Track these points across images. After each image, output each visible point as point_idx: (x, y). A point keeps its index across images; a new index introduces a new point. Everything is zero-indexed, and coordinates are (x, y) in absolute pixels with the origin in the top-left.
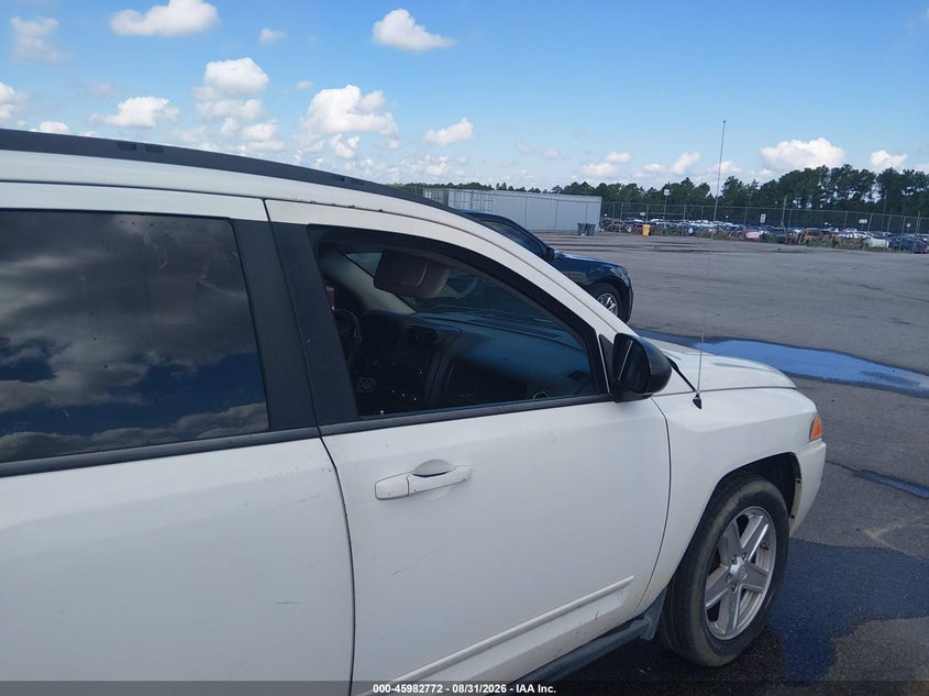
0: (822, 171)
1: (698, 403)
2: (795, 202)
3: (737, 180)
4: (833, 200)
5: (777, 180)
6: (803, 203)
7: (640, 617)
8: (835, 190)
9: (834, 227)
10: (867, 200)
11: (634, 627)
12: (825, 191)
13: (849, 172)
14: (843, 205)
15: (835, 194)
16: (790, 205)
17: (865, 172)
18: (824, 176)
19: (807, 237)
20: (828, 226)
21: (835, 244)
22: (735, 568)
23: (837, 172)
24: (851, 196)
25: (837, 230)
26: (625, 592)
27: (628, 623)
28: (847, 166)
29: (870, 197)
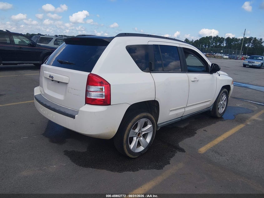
0: (211, 37)
1: (219, 75)
2: (203, 46)
3: (188, 39)
4: (213, 45)
5: (199, 40)
6: (205, 46)
7: (210, 107)
8: (214, 43)
9: (214, 53)
10: (222, 45)
11: (210, 108)
12: (211, 43)
13: (218, 37)
14: (216, 47)
15: (214, 44)
16: (202, 46)
17: (222, 38)
18: (211, 39)
19: (207, 55)
20: (212, 53)
21: (215, 57)
22: (221, 103)
23: (215, 38)
24: (218, 44)
25: (214, 54)
26: (210, 101)
27: (209, 108)
28: (217, 36)
29: (223, 45)
